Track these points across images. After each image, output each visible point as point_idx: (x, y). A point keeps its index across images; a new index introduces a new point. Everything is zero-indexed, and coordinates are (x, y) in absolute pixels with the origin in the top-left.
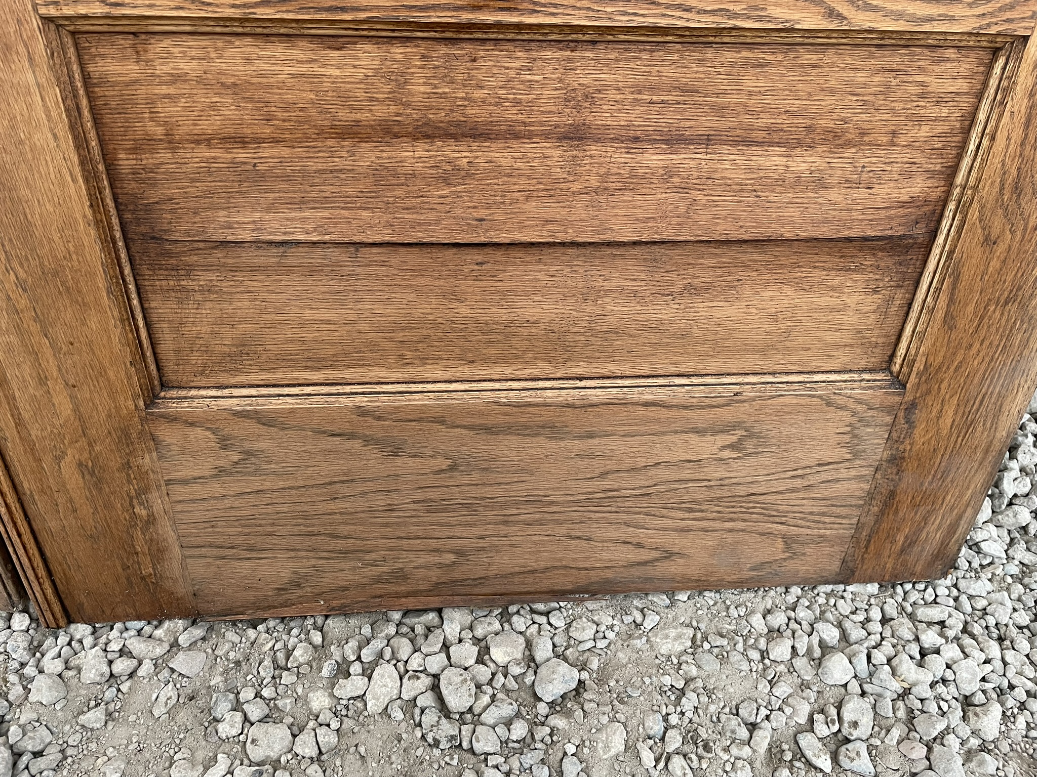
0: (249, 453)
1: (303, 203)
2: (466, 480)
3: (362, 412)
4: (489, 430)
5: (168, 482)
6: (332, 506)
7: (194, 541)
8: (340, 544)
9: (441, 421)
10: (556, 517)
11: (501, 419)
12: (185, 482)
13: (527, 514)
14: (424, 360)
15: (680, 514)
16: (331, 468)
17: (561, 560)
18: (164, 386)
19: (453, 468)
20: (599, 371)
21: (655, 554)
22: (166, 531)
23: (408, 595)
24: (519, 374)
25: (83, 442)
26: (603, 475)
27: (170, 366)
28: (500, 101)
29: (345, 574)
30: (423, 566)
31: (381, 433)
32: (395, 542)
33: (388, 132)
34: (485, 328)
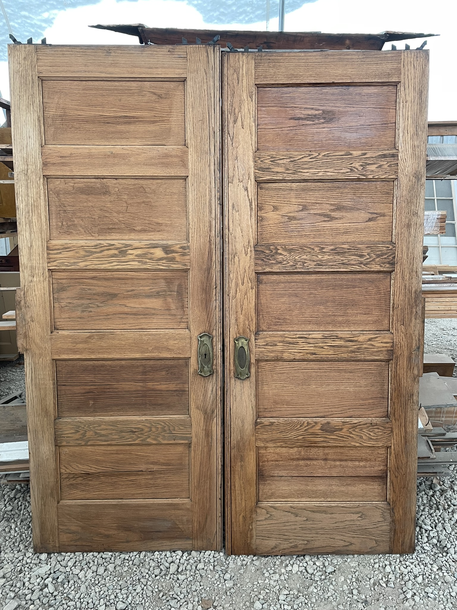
0: (271, 515)
1: (285, 470)
2: (309, 523)
3: (291, 507)
4: (314, 512)
5: (257, 521)
6: (284, 528)
7: (259, 535)
8: (285, 537)
10: (327, 533)
11: (315, 509)
12: (259, 521)
13: (321, 532)
14: (302, 497)
15: (352, 533)
16: (285, 519)
17: (328, 544)
18: (259, 501)
19: (307, 520)
20: (333, 500)
21: (348, 544)
22: (254, 532)
23: (298, 551)
24: (318, 500)
25: (245, 511)
26: (336, 523)
27: (260, 497)
28: (314, 455)
29: (285, 545)
30: (301, 544)
31: (294, 511)
32: (295, 537)
33: (298, 459)
34: (312, 491)
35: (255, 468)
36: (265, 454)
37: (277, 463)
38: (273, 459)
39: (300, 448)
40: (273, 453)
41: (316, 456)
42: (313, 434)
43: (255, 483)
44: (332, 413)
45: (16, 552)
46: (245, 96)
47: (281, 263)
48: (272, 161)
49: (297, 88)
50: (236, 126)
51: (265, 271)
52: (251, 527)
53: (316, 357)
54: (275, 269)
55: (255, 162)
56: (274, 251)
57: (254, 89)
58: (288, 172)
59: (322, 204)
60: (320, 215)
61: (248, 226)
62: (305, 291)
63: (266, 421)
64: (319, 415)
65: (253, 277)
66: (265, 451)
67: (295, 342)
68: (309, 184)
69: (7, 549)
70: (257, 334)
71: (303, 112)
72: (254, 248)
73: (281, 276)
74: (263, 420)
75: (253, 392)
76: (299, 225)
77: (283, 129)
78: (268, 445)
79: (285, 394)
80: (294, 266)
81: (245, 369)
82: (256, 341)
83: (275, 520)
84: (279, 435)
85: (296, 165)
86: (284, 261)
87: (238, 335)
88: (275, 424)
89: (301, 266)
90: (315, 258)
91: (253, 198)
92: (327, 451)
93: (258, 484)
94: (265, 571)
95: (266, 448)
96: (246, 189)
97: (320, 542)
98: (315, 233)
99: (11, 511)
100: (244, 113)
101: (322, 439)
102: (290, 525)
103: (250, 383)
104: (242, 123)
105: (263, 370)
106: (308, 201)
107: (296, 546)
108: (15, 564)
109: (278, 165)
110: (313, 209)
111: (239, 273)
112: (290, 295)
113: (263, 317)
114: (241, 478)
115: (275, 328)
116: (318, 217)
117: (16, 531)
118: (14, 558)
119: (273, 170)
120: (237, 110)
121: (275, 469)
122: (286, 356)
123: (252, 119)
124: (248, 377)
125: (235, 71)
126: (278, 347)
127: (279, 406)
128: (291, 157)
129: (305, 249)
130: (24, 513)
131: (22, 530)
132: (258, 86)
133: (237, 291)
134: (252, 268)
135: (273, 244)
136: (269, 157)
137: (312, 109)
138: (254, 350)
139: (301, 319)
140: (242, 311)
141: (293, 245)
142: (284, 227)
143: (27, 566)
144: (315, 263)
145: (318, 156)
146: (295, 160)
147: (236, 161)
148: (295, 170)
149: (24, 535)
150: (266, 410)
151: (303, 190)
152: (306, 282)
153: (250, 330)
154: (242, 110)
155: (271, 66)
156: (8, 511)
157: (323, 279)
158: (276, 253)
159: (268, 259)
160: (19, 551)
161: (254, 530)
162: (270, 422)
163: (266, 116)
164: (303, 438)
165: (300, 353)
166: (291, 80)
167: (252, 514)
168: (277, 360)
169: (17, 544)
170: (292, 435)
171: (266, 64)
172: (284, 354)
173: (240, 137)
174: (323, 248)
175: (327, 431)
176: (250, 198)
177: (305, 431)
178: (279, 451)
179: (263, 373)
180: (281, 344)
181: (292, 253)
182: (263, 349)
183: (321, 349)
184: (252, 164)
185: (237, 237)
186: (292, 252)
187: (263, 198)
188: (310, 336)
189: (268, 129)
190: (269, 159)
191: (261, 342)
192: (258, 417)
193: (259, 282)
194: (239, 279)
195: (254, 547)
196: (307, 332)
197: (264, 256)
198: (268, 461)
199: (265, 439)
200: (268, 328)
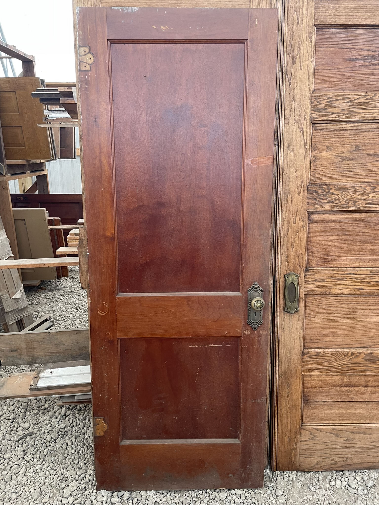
0: (314, 436)
1: (328, 395)
2: (349, 442)
3: (333, 429)
4: (354, 433)
5: (301, 441)
6: (326, 447)
7: (302, 453)
8: (327, 455)
9: (345, 431)
10: (365, 451)
11: (356, 431)
12: (303, 441)
13: (360, 450)
14: (343, 420)
16: (327, 440)
17: (366, 460)
18: (303, 424)
19: (347, 440)
20: (371, 422)
22: (298, 450)
23: (337, 467)
24: (358, 422)
25: (290, 433)
26: (373, 442)
27: (304, 420)
28: (356, 382)
29: (326, 462)
30: (340, 461)
31: (336, 433)
32: (336, 455)
33: (341, 386)
34: (353, 414)
35: (300, 394)
36: (310, 382)
37: (321, 389)
38: (317, 386)
39: (343, 376)
40: (318, 380)
41: (358, 383)
42: (356, 363)
43: (300, 407)
44: (375, 344)
45: (78, 469)
46: (304, 36)
47: (332, 202)
48: (328, 102)
49: (355, 29)
50: (295, 67)
51: (317, 210)
52: (295, 447)
53: (362, 292)
54: (327, 208)
55: (312, 103)
56: (327, 191)
57: (314, 30)
58: (344, 113)
59: (375, 144)
60: (372, 155)
61: (302, 166)
62: (354, 229)
63: (312, 351)
64: (362, 345)
65: (305, 216)
66: (309, 379)
67: (344, 278)
68: (363, 124)
69: (68, 466)
70: (306, 270)
71: (360, 53)
72: (307, 187)
73: (331, 215)
74: (310, 351)
75: (301, 326)
76: (351, 165)
77: (340, 70)
78: (313, 373)
79: (330, 327)
80: (346, 205)
81: (295, 304)
82: (306, 277)
83: (318, 440)
84: (324, 364)
85: (351, 105)
86: (336, 200)
87: (288, 272)
88: (321, 354)
89: (353, 205)
90: (366, 197)
91: (308, 139)
92: (368, 378)
93: (302, 408)
94: (311, 487)
95: (311, 376)
96: (302, 130)
97: (358, 459)
98: (366, 173)
99: (65, 428)
100: (302, 54)
101: (365, 368)
102: (332, 445)
103: (298, 317)
104: (300, 64)
105: (311, 304)
106: (362, 141)
107: (336, 463)
108: (79, 481)
109: (334, 106)
110: (365, 149)
111: (291, 212)
112: (339, 233)
113: (312, 254)
114: (288, 403)
115: (323, 264)
116: (370, 157)
117: (73, 449)
118: (77, 476)
119: (328, 111)
120: (295, 52)
121: (319, 395)
122: (334, 291)
123: (310, 60)
124: (297, 311)
125: (295, 11)
126: (326, 283)
127: (325, 338)
128: (347, 98)
129: (357, 188)
130: (77, 430)
131: (78, 447)
132: (318, 27)
133: (288, 229)
134: (305, 207)
135: (325, 184)
136: (326, 98)
137: (369, 50)
138: (303, 285)
139: (349, 256)
140: (293, 249)
141: (345, 185)
142: (336, 167)
143: (91, 483)
144: (366, 202)
145: (374, 96)
146: (351, 101)
147: (293, 102)
148: (351, 111)
149: (81, 452)
150: (312, 341)
151: (357, 130)
152: (356, 221)
153: (300, 266)
154: (301, 51)
155: (331, 7)
156: (61, 428)
157: (372, 218)
158: (329, 192)
159: (320, 198)
160: (80, 468)
161: (298, 449)
162: (317, 353)
163: (323, 57)
164: (347, 367)
165: (348, 288)
166: (350, 21)
167: (297, 435)
168: (325, 295)
169: (77, 462)
170: (337, 364)
171: (326, 5)
172: (332, 290)
173: (298, 78)
174: (375, 188)
175: (369, 360)
176: (305, 138)
177: (349, 361)
178: (323, 379)
179: (310, 307)
180: (330, 280)
181: (344, 193)
182: (313, 285)
183: (367, 285)
184: (308, 104)
185: (291, 177)
186: (345, 191)
187: (317, 139)
188: (358, 273)
189: (325, 70)
190: (325, 100)
191: (310, 278)
192: (305, 347)
193: (310, 220)
194: (292, 218)
195: (297, 464)
196: (355, 268)
197: (316, 196)
198: (312, 388)
199: (311, 368)
200: (317, 265)
